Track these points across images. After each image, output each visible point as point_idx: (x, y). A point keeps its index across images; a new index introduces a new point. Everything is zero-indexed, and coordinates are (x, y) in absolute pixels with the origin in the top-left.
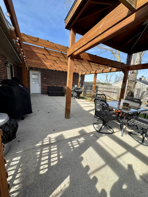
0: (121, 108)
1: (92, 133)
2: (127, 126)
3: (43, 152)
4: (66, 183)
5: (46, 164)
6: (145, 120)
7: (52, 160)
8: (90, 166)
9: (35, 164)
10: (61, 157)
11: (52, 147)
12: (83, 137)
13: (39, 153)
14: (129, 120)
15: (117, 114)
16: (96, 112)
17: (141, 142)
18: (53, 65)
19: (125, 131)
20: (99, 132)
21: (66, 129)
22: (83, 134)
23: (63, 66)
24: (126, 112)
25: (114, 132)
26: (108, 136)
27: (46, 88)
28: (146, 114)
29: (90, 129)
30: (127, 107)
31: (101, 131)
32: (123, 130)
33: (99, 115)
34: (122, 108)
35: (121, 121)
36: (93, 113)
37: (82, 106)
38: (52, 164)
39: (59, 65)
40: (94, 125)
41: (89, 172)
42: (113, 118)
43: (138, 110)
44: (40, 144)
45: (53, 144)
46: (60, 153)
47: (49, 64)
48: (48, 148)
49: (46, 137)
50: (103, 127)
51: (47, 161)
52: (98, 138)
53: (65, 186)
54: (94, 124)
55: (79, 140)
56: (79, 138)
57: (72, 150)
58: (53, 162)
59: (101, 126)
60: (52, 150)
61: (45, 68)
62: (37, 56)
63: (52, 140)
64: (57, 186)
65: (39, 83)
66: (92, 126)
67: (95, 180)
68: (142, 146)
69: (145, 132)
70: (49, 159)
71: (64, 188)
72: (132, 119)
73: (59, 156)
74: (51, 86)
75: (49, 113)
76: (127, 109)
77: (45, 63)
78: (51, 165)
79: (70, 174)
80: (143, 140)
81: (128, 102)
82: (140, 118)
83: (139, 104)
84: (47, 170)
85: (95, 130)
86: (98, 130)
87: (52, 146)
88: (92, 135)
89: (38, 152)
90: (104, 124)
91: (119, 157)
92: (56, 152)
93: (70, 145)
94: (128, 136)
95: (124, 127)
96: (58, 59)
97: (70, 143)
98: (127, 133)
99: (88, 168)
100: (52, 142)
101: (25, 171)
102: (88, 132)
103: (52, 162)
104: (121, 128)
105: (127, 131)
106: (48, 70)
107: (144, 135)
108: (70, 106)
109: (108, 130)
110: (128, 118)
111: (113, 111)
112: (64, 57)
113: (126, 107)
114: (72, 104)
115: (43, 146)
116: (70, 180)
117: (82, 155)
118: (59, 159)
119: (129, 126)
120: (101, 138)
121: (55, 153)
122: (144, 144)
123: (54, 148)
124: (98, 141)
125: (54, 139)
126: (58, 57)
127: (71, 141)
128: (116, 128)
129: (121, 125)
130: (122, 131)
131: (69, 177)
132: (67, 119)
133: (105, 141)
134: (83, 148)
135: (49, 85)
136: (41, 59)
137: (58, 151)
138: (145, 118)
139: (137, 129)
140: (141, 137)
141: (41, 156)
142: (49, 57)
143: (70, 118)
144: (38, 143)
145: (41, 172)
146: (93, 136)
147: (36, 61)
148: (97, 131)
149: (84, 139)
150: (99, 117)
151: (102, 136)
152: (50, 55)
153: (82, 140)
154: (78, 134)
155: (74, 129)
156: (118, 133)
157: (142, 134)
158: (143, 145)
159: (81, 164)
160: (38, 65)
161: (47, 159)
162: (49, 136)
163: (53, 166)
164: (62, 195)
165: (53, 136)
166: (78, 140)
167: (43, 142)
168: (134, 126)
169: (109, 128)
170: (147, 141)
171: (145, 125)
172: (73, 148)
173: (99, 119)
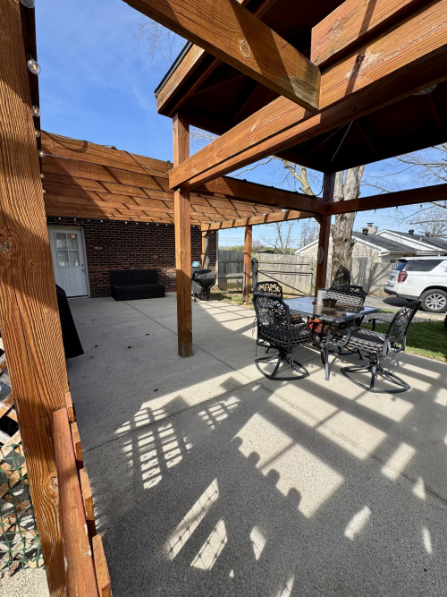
0: (319, 312)
1: (255, 383)
2: (337, 357)
3: (141, 443)
4: (211, 493)
5: (156, 467)
6: (374, 334)
7: (167, 457)
8: (259, 453)
9: (127, 471)
10: (188, 447)
11: (160, 430)
12: (235, 395)
13: (129, 448)
14: (338, 340)
15: (311, 325)
16: (259, 329)
17: (368, 386)
18: (124, 207)
19: (332, 368)
20: (272, 377)
21: (187, 383)
22: (232, 388)
23: (155, 209)
24: (330, 319)
25: (307, 374)
26: (293, 384)
27: (106, 276)
28: (374, 320)
29: (250, 374)
30: (333, 309)
31: (278, 376)
32: (327, 365)
33: (269, 335)
34: (322, 312)
35: (321, 345)
36: (252, 334)
37: (219, 318)
38: (170, 465)
39: (143, 208)
40: (259, 364)
41: (258, 465)
42: (303, 339)
43: (358, 312)
44: (128, 428)
45: (162, 422)
46: (185, 439)
47: (111, 205)
48: (151, 433)
49: (139, 410)
50: (281, 365)
51: (156, 460)
52: (271, 392)
53: (209, 499)
54: (257, 361)
55: (226, 404)
56: (226, 399)
57: (213, 427)
58: (171, 459)
59: (276, 364)
60: (162, 435)
61: (97, 216)
62: (78, 185)
63: (155, 413)
64: (192, 504)
65: (82, 262)
66: (254, 366)
67: (274, 476)
68: (370, 393)
69: (375, 361)
70: (160, 455)
71: (208, 503)
72: (344, 337)
73: (181, 445)
74: (121, 269)
75: (130, 347)
76: (332, 313)
77: (100, 204)
78: (169, 467)
79: (216, 476)
80: (372, 382)
81: (334, 296)
82: (363, 331)
83: (359, 299)
84: (160, 478)
85: (262, 376)
86: (268, 374)
87: (160, 426)
88: (255, 388)
89: (127, 445)
90: (282, 357)
91: (321, 423)
92: (174, 438)
93: (207, 417)
94: (340, 377)
95: (331, 358)
96: (141, 192)
97: (203, 413)
98: (337, 372)
99: (255, 457)
100: (157, 418)
101: (106, 490)
102: (244, 381)
103: (168, 460)
104: (323, 362)
105: (338, 367)
106: (107, 221)
107: (374, 368)
108: (190, 321)
109: (295, 372)
110: (336, 335)
111: (301, 321)
112: (158, 188)
113: (329, 309)
114: (194, 315)
115: (135, 432)
116: (219, 487)
117: (239, 435)
118: (184, 452)
119: (342, 354)
120: (278, 391)
121: (173, 441)
122: (375, 389)
123: (166, 431)
124: (273, 399)
125: (160, 412)
126: (141, 189)
127: (206, 409)
128: (313, 363)
129: (322, 355)
130: (325, 367)
131: (215, 483)
132: (187, 359)
133: (288, 397)
134: (239, 417)
135: (113, 269)
136: (87, 194)
137: (178, 435)
138: (373, 330)
139: (361, 358)
140: (370, 375)
141: (137, 452)
142: (113, 188)
143: (192, 355)
144: (120, 426)
145: (147, 485)
146: (258, 389)
147: (69, 200)
148: (266, 376)
149: (238, 400)
150: (269, 340)
151: (280, 386)
152: (120, 183)
153: (232, 401)
154: (222, 391)
155: (207, 379)
156: (317, 375)
157: (370, 369)
158: (373, 391)
159: (239, 452)
160: (77, 209)
161: (154, 458)
162: (145, 405)
163: (173, 468)
164: (207, 516)
165: (157, 404)
166: (222, 405)
167: (133, 423)
168: (354, 352)
169: (296, 366)
170: (381, 383)
171: (373, 344)
172: (215, 423)
173: (269, 347)
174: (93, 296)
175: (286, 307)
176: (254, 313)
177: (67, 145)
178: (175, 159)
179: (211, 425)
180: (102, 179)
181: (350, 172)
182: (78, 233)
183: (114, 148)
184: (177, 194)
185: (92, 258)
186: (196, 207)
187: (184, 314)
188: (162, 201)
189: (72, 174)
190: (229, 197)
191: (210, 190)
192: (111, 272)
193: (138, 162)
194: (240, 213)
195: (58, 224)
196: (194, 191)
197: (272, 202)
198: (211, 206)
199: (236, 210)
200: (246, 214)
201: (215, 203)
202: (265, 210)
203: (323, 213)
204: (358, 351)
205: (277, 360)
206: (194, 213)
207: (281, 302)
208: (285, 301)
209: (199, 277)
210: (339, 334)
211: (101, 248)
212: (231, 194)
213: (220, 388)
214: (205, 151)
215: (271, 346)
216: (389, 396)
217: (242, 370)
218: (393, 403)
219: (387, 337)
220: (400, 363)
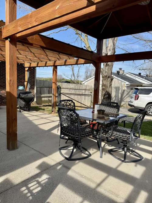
0: (95, 118)
1: (59, 164)
2: (106, 143)
6: (125, 129)
12: (46, 173)
14: (106, 133)
15: (91, 126)
16: (61, 129)
17: (123, 159)
19: (104, 150)
20: (69, 159)
22: (44, 168)
24: (101, 121)
25: (90, 155)
26: (82, 162)
28: (124, 121)
29: (56, 158)
30: (103, 116)
31: (73, 158)
32: (101, 149)
33: (67, 132)
34: (97, 118)
35: (97, 137)
36: (57, 132)
37: (36, 122)
40: (62, 151)
42: (87, 133)
43: (116, 117)
50: (75, 150)
52: (69, 168)
54: (60, 149)
55: (40, 180)
56: (40, 177)
59: (72, 150)
66: (58, 152)
68: (124, 163)
69: (126, 145)
72: (110, 131)
76: (103, 118)
80: (125, 156)
81: (103, 108)
82: (119, 128)
83: (116, 110)
85: (63, 158)
86: (67, 157)
88: (59, 167)
90: (76, 145)
93: (26, 191)
94: (108, 155)
95: (103, 144)
97: (24, 188)
98: (106, 152)
102: (52, 163)
104: (99, 146)
105: (107, 149)
107: (126, 149)
108: (16, 125)
109: (83, 154)
110: (105, 131)
111: (86, 123)
113: (101, 116)
114: (18, 121)
117: (48, 200)
119: (108, 142)
120: (74, 168)
122: (126, 160)
127: (26, 186)
128: (93, 148)
129: (98, 142)
130: (100, 150)
132: (13, 151)
133: (79, 171)
134: (48, 188)
138: (124, 127)
139: (119, 143)
140: (123, 152)
143: (17, 148)
146: (61, 168)
148: (66, 158)
149: (48, 177)
150: (67, 136)
151: (74, 164)
153: (44, 178)
154: (38, 171)
155: (27, 164)
156: (95, 155)
157: (123, 149)
158: (125, 162)
166: (37, 181)
168: (115, 140)
169: (84, 151)
170: (129, 156)
171: (125, 135)
172: (32, 194)
173: (67, 140)
175: (77, 115)
176: (58, 118)
178: (6, 19)
179: (29, 196)
181: (110, 40)
184: (7, 42)
186: (21, 52)
187: (12, 121)
190: (42, 48)
191: (30, 42)
194: (50, 58)
196: (19, 41)
197: (69, 53)
198: (31, 52)
199: (47, 56)
200: (53, 59)
201: (34, 50)
202: (65, 57)
203: (97, 61)
204: (117, 139)
205: (72, 148)
206: (20, 56)
207: (75, 112)
208: (77, 112)
209: (23, 96)
210: (107, 130)
212: (44, 45)
213: (36, 170)
214: (26, 17)
215: (69, 139)
216: (133, 164)
217: (51, 156)
218: (135, 167)
219: (131, 131)
220: (138, 144)
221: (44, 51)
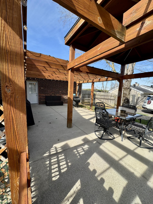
0: (119, 115)
1: (95, 140)
2: (125, 132)
3: (52, 161)
4: (77, 186)
5: (57, 171)
7: (61, 168)
8: (96, 170)
9: (47, 172)
10: (69, 164)
11: (59, 156)
12: (87, 144)
13: (48, 162)
14: (127, 126)
15: (116, 120)
16: (97, 120)
17: (139, 145)
18: (51, 75)
19: (124, 136)
20: (101, 138)
21: (70, 138)
22: (86, 141)
23: (62, 76)
24: (123, 118)
25: (114, 138)
26: (109, 142)
27: (44, 97)
28: (141, 119)
29: (93, 136)
30: (124, 114)
31: (103, 138)
32: (122, 135)
33: (100, 122)
34: (120, 115)
35: (120, 127)
36: (94, 121)
37: (82, 114)
38: (62, 171)
39: (58, 76)
40: (96, 132)
41: (96, 175)
42: (113, 125)
43: (134, 116)
44: (48, 154)
45: (60, 153)
46: (68, 161)
47: (48, 74)
48: (56, 157)
49: (52, 147)
51: (57, 168)
52: (101, 144)
53: (77, 188)
54: (95, 131)
55: (84, 148)
56: (84, 146)
58: (63, 169)
59: (102, 133)
60: (60, 158)
61: (42, 78)
62: (37, 68)
63: (58, 149)
64: (70, 189)
65: (37, 93)
66: (94, 133)
67: (103, 181)
68: (139, 148)
69: (142, 135)
70: (59, 167)
71: (77, 190)
72: (129, 125)
73: (67, 163)
74: (49, 95)
75: (50, 123)
76: (124, 116)
77: (44, 74)
78: (62, 172)
79: (80, 178)
80: (140, 143)
81: (125, 109)
82: (136, 123)
83: (134, 111)
84: (58, 176)
85: (97, 137)
86: (99, 137)
87: (59, 155)
88: (95, 142)
89: (47, 161)
90: (105, 131)
91: (121, 159)
92: (64, 160)
93: (76, 153)
94: (127, 140)
96: (58, 70)
97: (75, 151)
98: (126, 138)
99: (95, 171)
100: (58, 151)
101: (38, 179)
102: (91, 139)
103: (62, 169)
104: (121, 134)
105: (126, 136)
106: (46, 79)
107: (141, 138)
108: (72, 115)
109: (109, 137)
110: (126, 124)
111: (111, 117)
112: (63, 69)
113: (123, 114)
114: (73, 113)
115: (51, 156)
116: (81, 183)
117: (88, 161)
118: (68, 166)
119: (127, 131)
120: (103, 144)
121: (64, 161)
122: (141, 146)
123: (62, 157)
124: (101, 147)
125: (60, 149)
126: (58, 69)
127: (76, 149)
128: (116, 134)
129: (120, 131)
130: (121, 136)
131: (79, 181)
132: (70, 129)
133: (107, 146)
134: (88, 154)
135: (47, 95)
136: (40, 71)
137: (66, 159)
138: (140, 123)
139: (135, 133)
140: (139, 140)
141: (51, 165)
142: (48, 69)
143: (72, 127)
144: (45, 153)
145: (54, 179)
146: (96, 143)
147: (34, 72)
148: (99, 138)
149: (88, 147)
150: (99, 124)
151: (104, 142)
152: (51, 67)
153: (86, 147)
154: (82, 142)
155: (77, 137)
156: (118, 139)
157: (139, 138)
158: (141, 147)
159: (89, 169)
160: (36, 75)
161: (56, 167)
162: (54, 146)
163: (63, 173)
164: (76, 196)
165: (59, 145)
166: (82, 148)
167: (50, 152)
168: (132, 131)
169: (110, 135)
170: (143, 144)
171: (141, 129)
172: (80, 155)
173: (100, 126)
174: (39, 104)
175: (107, 113)
176: (95, 113)
177: (35, 55)
178: (69, 59)
179: (78, 156)
180: (45, 66)
181: (130, 65)
182: (36, 83)
183: (50, 56)
184: (70, 71)
185: (40, 91)
186: (75, 76)
187: (70, 112)
188: (64, 73)
189: (36, 64)
190: (87, 73)
191: (81, 70)
192: (46, 96)
193: (57, 60)
194: (90, 78)
195: (30, 80)
196: (75, 70)
197: (103, 75)
198: (81, 75)
199: (89, 77)
200: (92, 79)
201: (82, 74)
202: (99, 77)
203: (121, 79)
204: (134, 130)
205: (103, 132)
206: (75, 78)
207: (106, 111)
209: (75, 99)
210: (127, 124)
211: (43, 88)
212: (88, 72)
213: (82, 141)
214: (80, 57)
215: (101, 126)
216: (148, 150)
217: (90, 135)
218: (149, 153)
219: (147, 127)
220: (151, 136)
221: (88, 74)
